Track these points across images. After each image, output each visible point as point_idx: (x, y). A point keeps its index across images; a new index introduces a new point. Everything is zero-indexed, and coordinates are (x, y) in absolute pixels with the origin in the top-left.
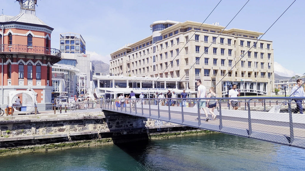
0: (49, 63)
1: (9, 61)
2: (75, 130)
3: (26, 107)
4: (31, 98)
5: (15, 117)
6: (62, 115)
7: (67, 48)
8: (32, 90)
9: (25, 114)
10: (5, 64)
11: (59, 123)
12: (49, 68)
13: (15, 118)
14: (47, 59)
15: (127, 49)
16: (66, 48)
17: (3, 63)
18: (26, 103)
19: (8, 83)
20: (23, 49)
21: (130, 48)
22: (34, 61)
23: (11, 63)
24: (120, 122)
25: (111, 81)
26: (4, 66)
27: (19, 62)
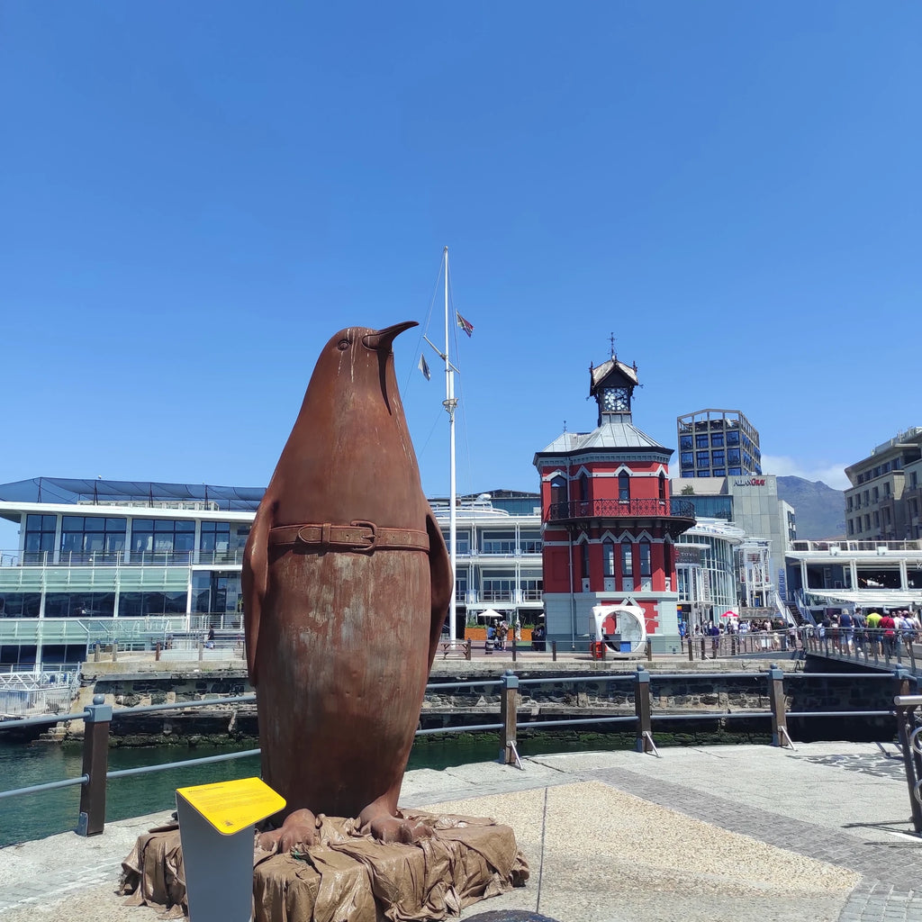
0: (667, 535)
1: (584, 536)
2: (742, 704)
3: (629, 643)
4: (637, 622)
5: (610, 664)
6: (707, 663)
7: (701, 459)
8: (633, 602)
9: (627, 659)
10: (575, 543)
11: (702, 684)
12: (668, 547)
13: (612, 667)
14: (663, 525)
15: (905, 450)
16: (697, 459)
17: (572, 540)
18: (629, 634)
19: (584, 587)
20: (610, 508)
21: (916, 445)
22: (635, 533)
23: (588, 540)
24: (861, 689)
25: (844, 567)
26: (573, 547)
27: (604, 537)
